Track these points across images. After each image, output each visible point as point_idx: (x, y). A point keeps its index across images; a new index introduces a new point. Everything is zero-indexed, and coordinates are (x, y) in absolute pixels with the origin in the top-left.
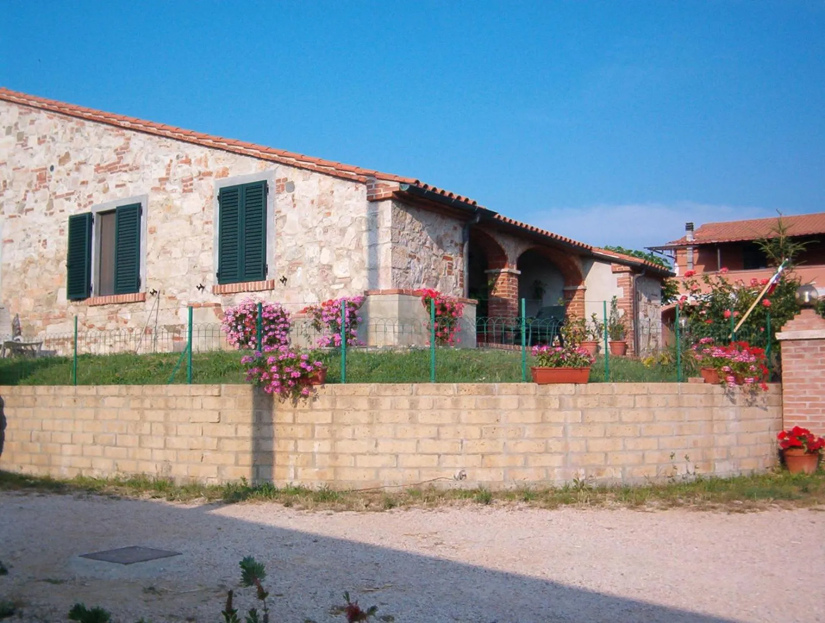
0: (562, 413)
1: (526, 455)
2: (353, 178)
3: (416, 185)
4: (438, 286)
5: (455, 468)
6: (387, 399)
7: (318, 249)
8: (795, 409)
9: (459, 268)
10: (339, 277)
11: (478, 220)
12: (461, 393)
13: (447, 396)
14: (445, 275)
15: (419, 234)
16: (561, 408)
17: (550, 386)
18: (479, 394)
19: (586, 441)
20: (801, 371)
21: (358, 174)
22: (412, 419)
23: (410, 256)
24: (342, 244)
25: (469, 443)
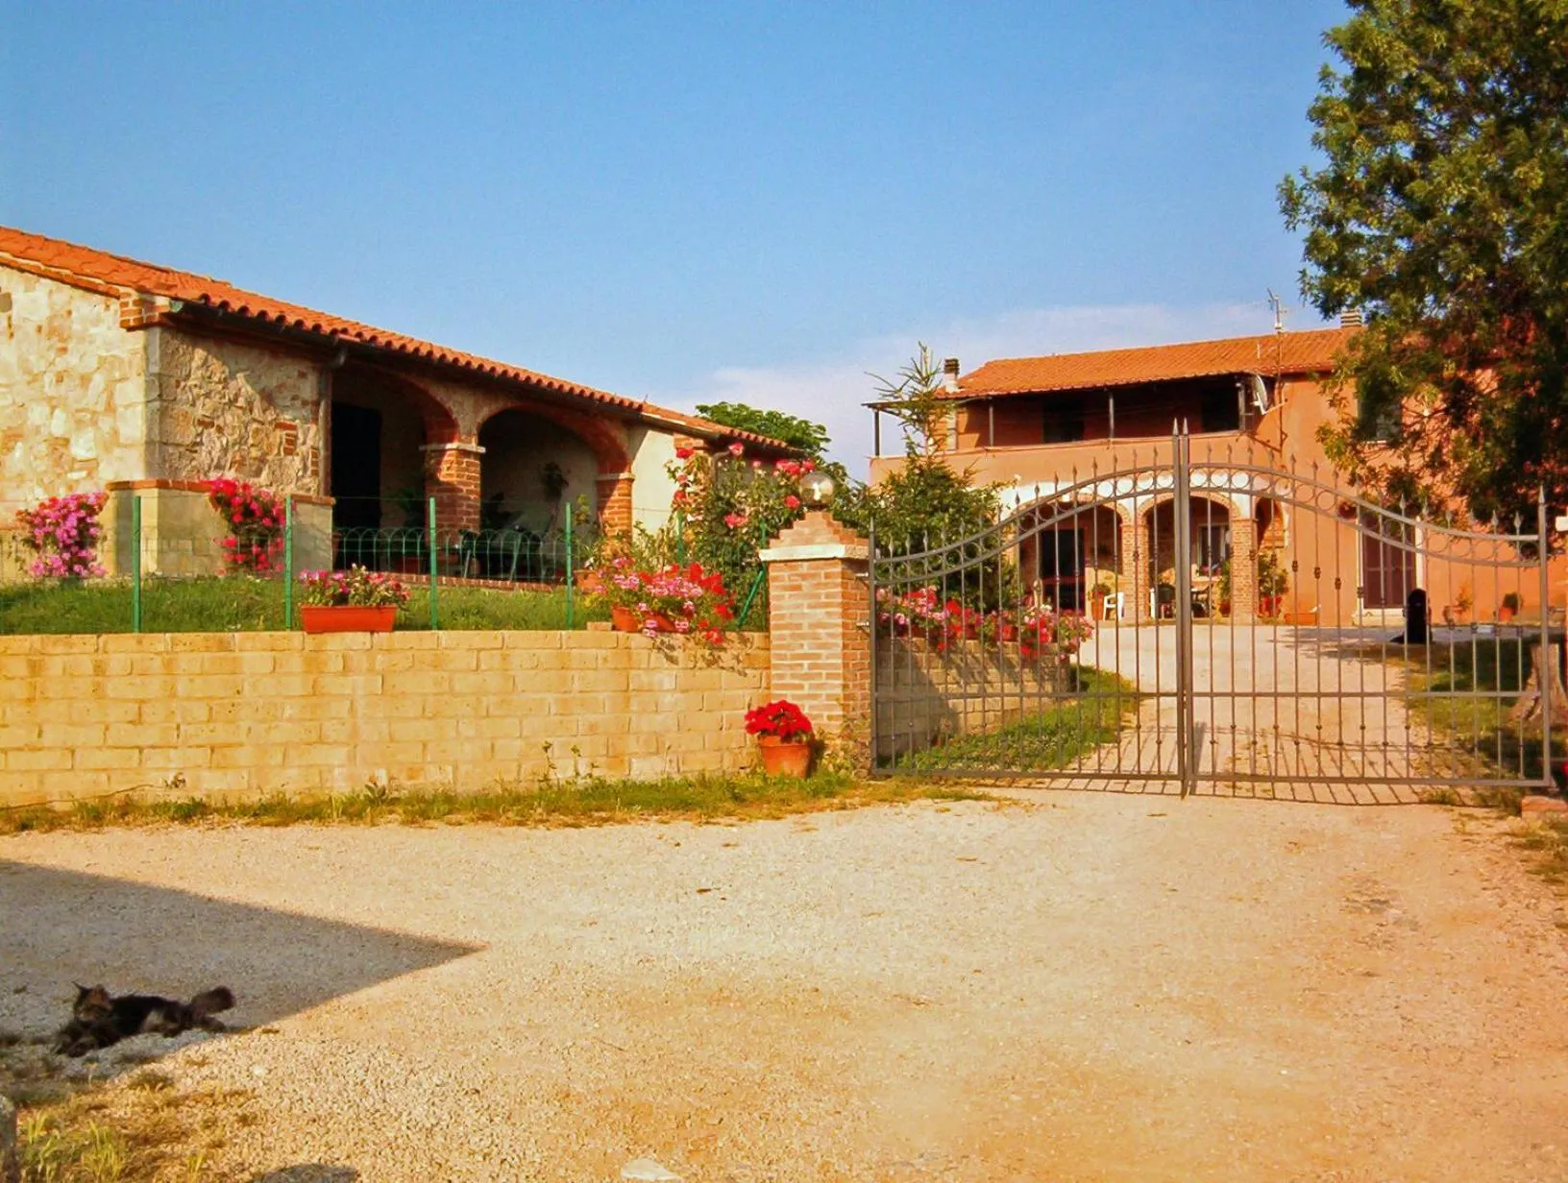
0: (350, 678)
1: (286, 747)
2: (101, 289)
3: (203, 301)
4: (264, 474)
5: (167, 770)
6: (57, 658)
7: (47, 410)
8: (789, 672)
9: (310, 442)
10: (79, 459)
11: (342, 360)
12: (178, 649)
13: (156, 653)
14: (279, 454)
15: (220, 386)
16: (346, 670)
17: (327, 636)
18: (208, 649)
19: (390, 724)
20: (798, 611)
21: (108, 283)
22: (98, 691)
23: (201, 423)
24: (84, 402)
25: (191, 729)
